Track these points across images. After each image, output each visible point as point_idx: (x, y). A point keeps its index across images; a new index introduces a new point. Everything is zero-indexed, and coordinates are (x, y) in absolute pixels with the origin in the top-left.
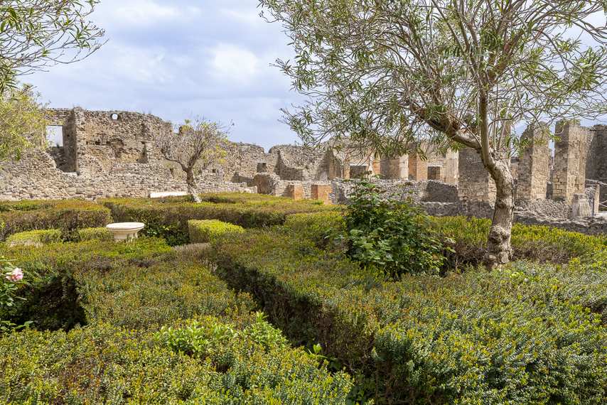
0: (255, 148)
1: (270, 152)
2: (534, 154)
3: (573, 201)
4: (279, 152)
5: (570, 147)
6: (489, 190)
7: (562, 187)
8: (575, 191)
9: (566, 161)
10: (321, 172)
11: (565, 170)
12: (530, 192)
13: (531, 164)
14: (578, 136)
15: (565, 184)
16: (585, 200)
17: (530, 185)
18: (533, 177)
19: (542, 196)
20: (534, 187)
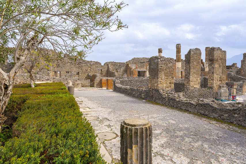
0: (97, 63)
1: (104, 65)
2: (191, 65)
3: (218, 89)
4: (108, 65)
5: (215, 61)
6: (159, 83)
7: (212, 81)
8: (220, 84)
9: (213, 68)
10: (124, 74)
11: (213, 73)
12: (189, 84)
13: (190, 70)
14: (221, 56)
15: (213, 80)
16: (225, 88)
17: (189, 80)
18: (191, 77)
19: (198, 86)
20: (192, 81)
